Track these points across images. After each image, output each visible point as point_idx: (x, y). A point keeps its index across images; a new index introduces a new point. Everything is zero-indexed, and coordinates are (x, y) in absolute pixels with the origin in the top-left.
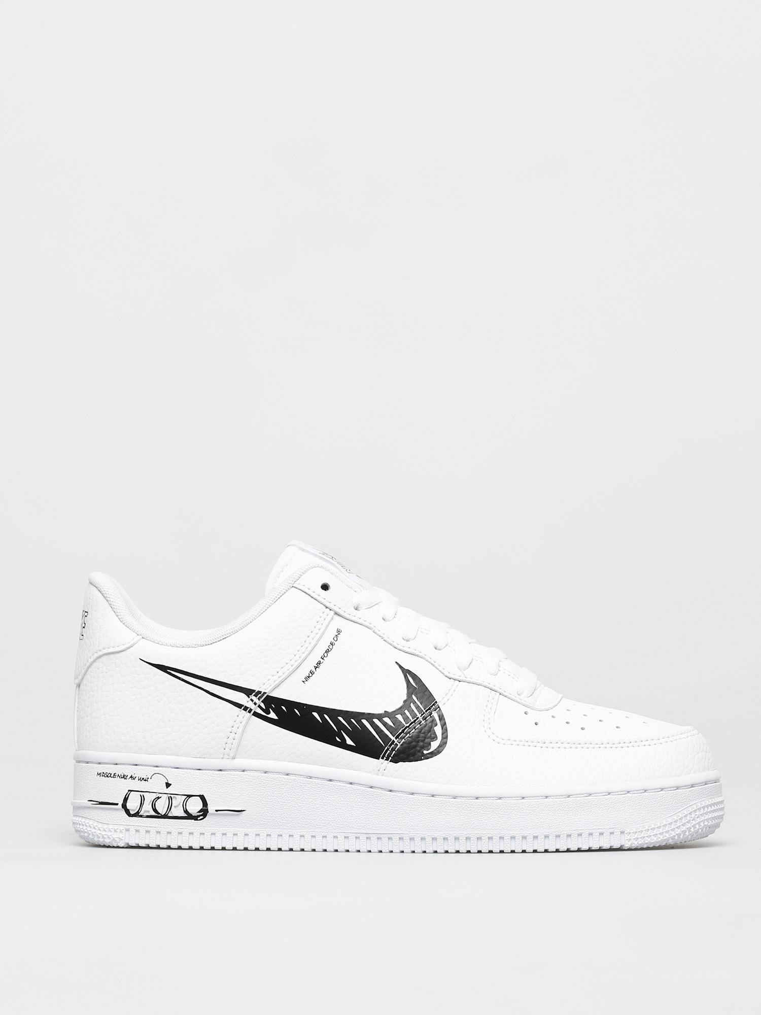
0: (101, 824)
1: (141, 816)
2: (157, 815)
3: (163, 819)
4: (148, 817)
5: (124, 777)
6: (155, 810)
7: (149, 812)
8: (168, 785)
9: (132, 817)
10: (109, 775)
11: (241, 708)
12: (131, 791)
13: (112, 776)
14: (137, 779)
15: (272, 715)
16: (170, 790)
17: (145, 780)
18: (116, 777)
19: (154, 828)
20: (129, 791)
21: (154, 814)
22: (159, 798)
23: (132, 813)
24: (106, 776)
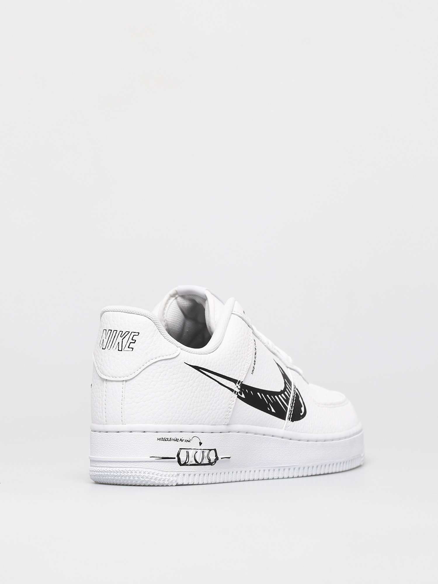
0: (161, 472)
1: (187, 465)
2: (196, 463)
3: (198, 466)
4: (191, 465)
5: (177, 440)
6: (196, 460)
7: (192, 462)
8: (201, 444)
9: (182, 466)
10: (167, 439)
11: (233, 392)
12: (181, 449)
13: (169, 440)
14: (184, 441)
15: (243, 396)
16: (202, 447)
17: (189, 442)
18: (172, 440)
19: (193, 472)
20: (180, 449)
21: (194, 462)
22: (196, 452)
23: (182, 463)
24: (164, 440)
